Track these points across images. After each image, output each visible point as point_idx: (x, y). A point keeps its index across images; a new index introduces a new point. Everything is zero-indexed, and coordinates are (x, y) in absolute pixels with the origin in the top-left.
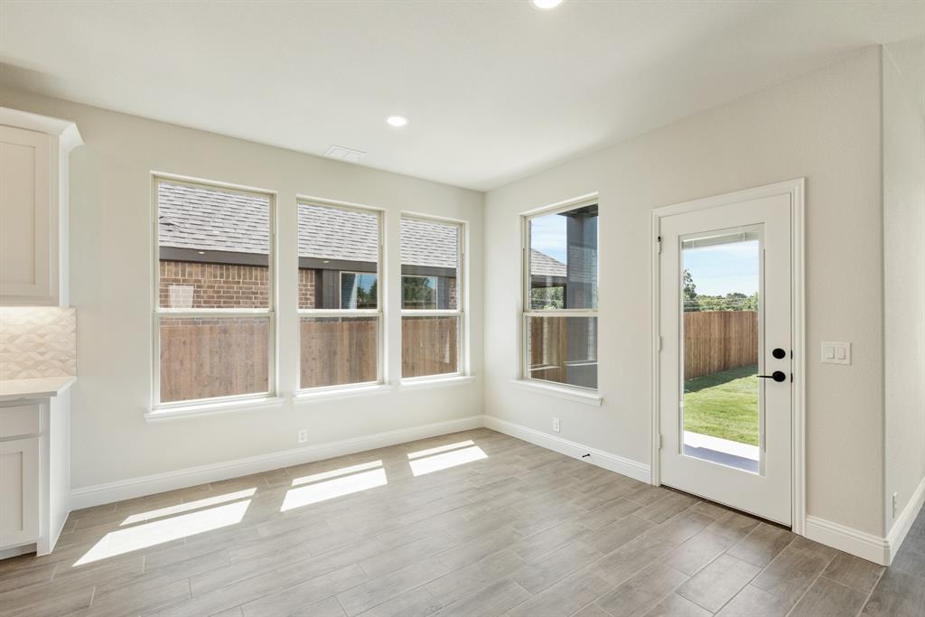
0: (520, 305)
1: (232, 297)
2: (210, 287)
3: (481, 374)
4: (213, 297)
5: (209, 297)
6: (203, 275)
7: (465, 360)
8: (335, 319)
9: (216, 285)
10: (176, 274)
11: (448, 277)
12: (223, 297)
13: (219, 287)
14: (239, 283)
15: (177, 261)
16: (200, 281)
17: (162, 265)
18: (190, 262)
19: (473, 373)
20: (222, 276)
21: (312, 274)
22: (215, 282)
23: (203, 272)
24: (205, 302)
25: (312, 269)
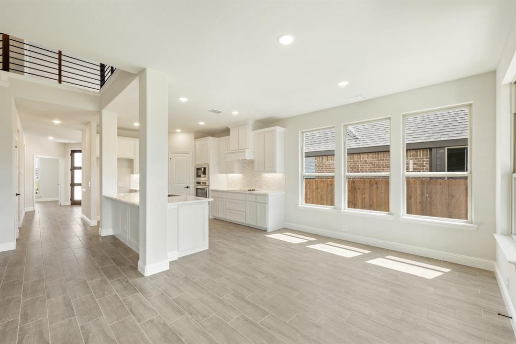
1: (380, 167)
2: (371, 163)
4: (372, 167)
5: (370, 167)
6: (368, 158)
8: (443, 178)
9: (373, 162)
10: (358, 158)
12: (376, 167)
13: (375, 163)
14: (384, 160)
15: (358, 153)
16: (366, 161)
17: (348, 156)
20: (376, 158)
21: (427, 151)
22: (373, 160)
23: (368, 156)
24: (369, 170)
25: (426, 149)
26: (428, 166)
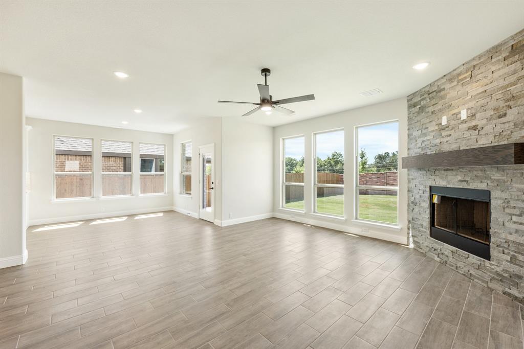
0: (181, 170)
1: (88, 168)
3: (171, 193)
7: (166, 189)
11: (161, 158)
15: (65, 155)
17: (57, 156)
18: (71, 155)
19: (168, 193)
20: (84, 160)
26: (123, 168)
